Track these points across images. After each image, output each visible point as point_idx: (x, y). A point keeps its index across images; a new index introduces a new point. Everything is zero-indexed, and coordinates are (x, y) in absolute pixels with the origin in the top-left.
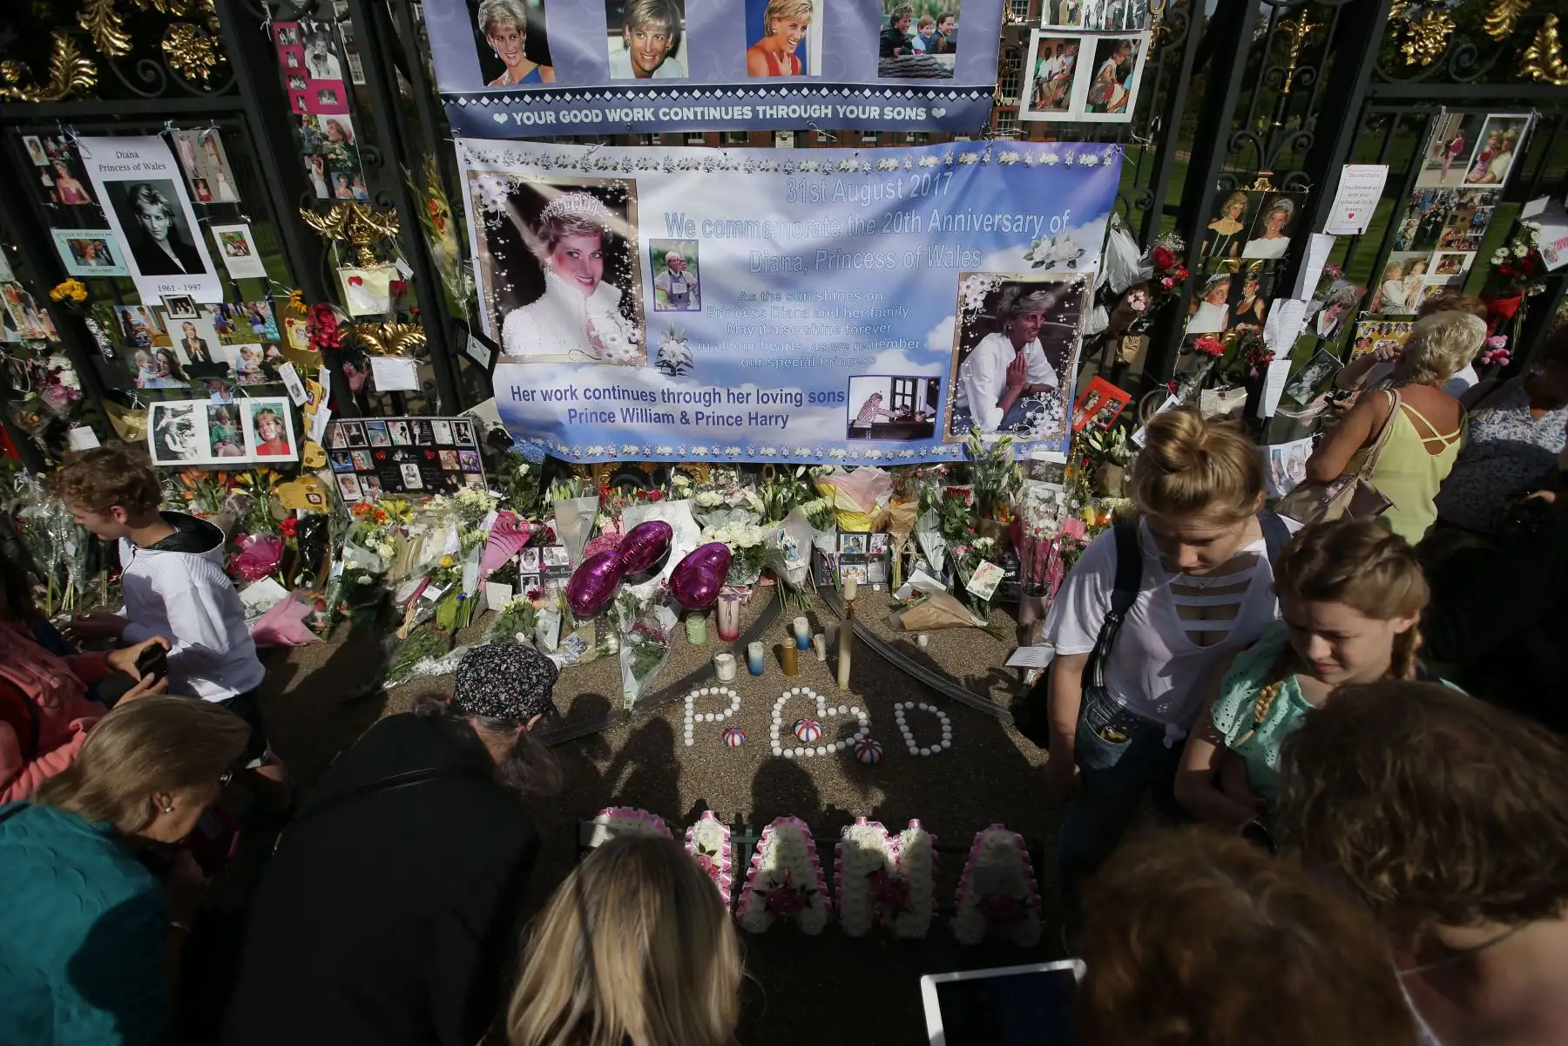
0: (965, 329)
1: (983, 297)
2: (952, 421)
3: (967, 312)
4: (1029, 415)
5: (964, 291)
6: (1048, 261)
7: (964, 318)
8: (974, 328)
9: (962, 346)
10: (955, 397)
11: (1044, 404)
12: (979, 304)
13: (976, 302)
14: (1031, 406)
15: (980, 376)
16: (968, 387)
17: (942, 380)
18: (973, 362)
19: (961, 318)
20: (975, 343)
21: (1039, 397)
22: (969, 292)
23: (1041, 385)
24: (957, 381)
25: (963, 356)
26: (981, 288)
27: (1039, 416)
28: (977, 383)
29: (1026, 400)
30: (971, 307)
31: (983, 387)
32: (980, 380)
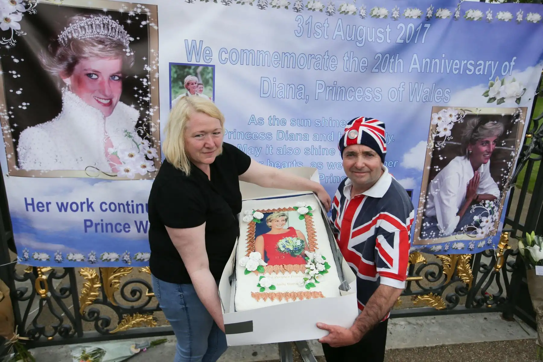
0: (435, 152)
1: (450, 127)
2: (422, 227)
3: (437, 139)
4: (476, 218)
5: (435, 121)
6: (498, 98)
7: (435, 143)
8: (442, 152)
9: (432, 165)
10: (425, 207)
11: (489, 209)
12: (448, 133)
13: (445, 131)
14: (478, 211)
15: (446, 191)
16: (436, 200)
17: (414, 193)
18: (441, 180)
19: (432, 143)
20: (444, 164)
21: (484, 204)
22: (440, 123)
23: (486, 195)
24: (427, 195)
25: (432, 174)
26: (449, 120)
27: (484, 219)
28: (444, 197)
29: (474, 207)
30: (441, 135)
31: (448, 200)
32: (447, 195)
